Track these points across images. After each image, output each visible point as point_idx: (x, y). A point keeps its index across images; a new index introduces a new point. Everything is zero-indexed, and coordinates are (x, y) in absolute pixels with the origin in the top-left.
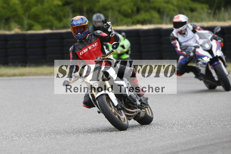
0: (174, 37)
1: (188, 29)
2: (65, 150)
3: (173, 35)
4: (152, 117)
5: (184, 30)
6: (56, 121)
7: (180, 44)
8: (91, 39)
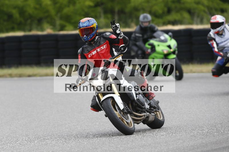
0: (211, 37)
1: (225, 30)
2: (97, 149)
3: (210, 35)
4: (163, 121)
5: (221, 31)
6: (88, 120)
7: (217, 44)
8: (100, 41)
